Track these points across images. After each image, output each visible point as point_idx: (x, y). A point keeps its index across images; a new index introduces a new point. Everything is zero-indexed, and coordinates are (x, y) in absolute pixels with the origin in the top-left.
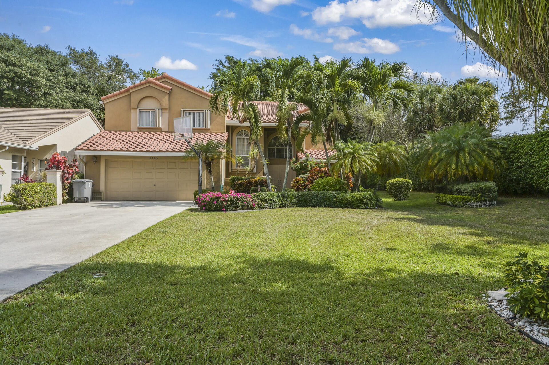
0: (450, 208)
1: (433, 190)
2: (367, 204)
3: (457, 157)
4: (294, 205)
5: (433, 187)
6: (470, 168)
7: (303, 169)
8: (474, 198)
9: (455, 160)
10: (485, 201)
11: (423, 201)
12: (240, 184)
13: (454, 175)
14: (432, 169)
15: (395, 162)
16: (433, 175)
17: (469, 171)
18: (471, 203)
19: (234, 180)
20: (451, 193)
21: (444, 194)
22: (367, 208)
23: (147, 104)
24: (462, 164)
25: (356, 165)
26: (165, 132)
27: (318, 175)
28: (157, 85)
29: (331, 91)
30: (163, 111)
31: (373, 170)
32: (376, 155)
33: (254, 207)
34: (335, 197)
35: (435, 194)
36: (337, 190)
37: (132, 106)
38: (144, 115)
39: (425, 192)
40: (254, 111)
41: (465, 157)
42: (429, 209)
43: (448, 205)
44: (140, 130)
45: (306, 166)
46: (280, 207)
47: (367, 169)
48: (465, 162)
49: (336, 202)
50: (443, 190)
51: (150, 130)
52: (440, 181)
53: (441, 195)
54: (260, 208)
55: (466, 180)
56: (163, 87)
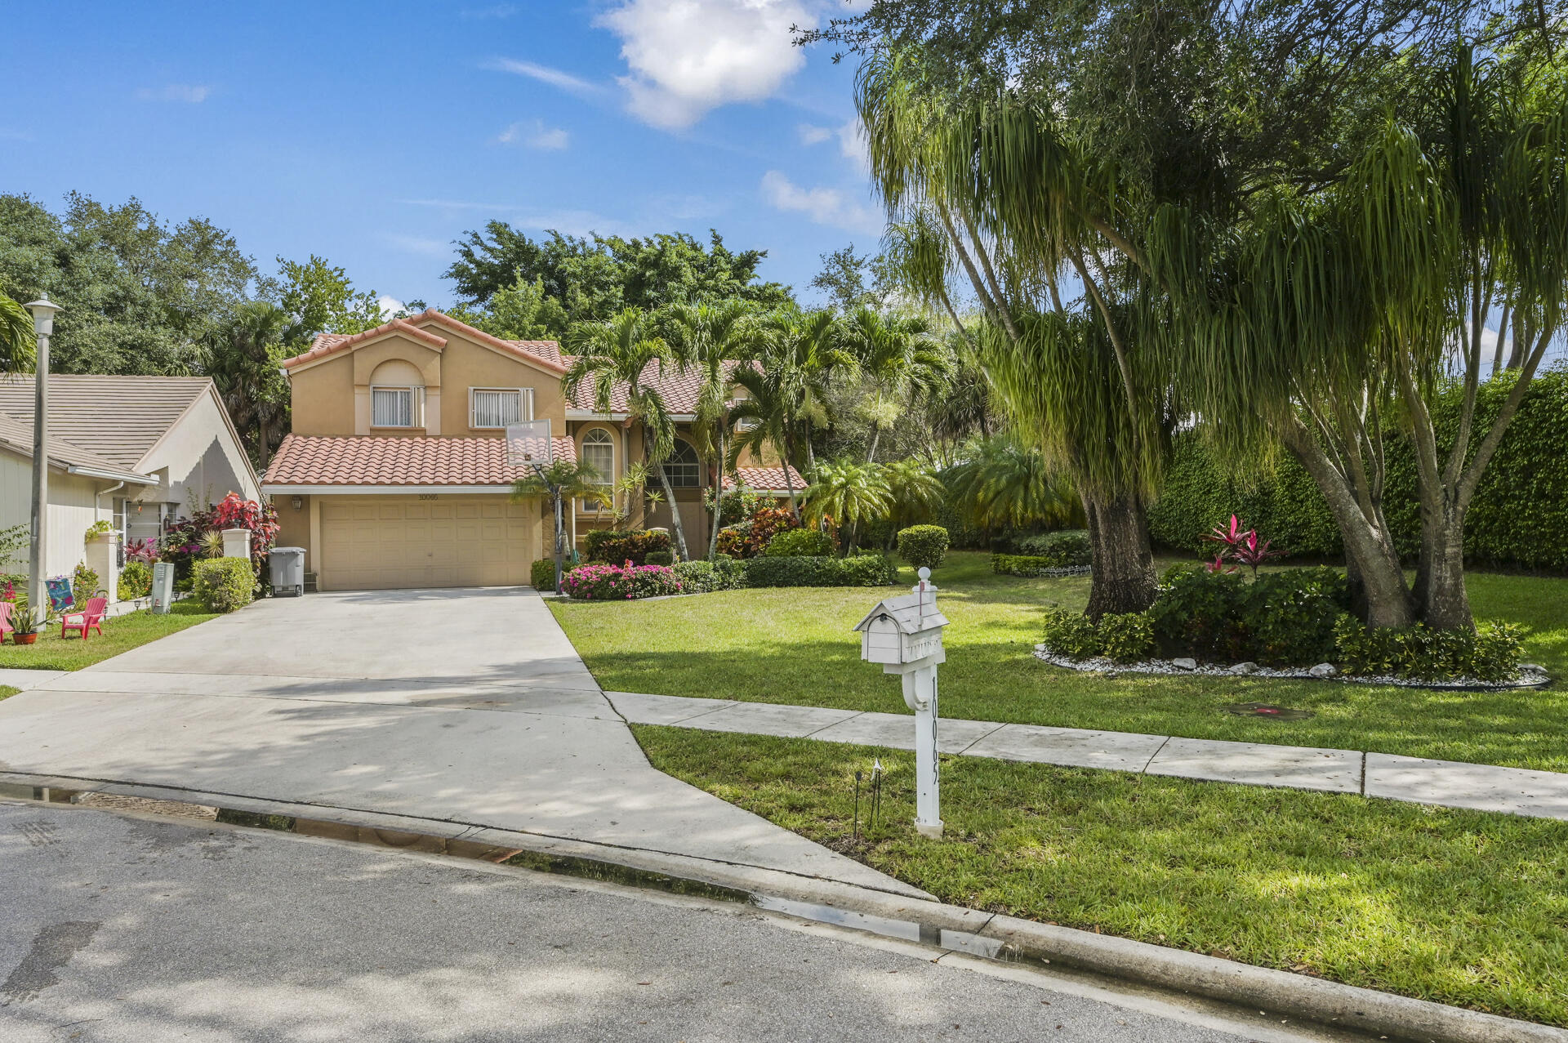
0: (1017, 580)
1: (987, 548)
2: (875, 577)
3: (1026, 488)
4: (742, 584)
5: (987, 540)
6: (1047, 507)
7: (733, 511)
8: (1055, 561)
9: (1022, 493)
10: (1074, 564)
11: (968, 569)
12: (614, 546)
13: (1022, 520)
14: (984, 509)
15: (920, 499)
16: (985, 519)
17: (1045, 512)
18: (1052, 569)
19: (595, 539)
20: (1019, 552)
21: (1007, 554)
22: (875, 585)
23: (393, 377)
24: (1034, 500)
25: (853, 506)
26: (436, 437)
27: (773, 524)
28: (414, 334)
29: (803, 369)
30: (429, 392)
31: (884, 514)
32: (888, 487)
33: (678, 591)
34: (818, 568)
35: (990, 555)
36: (817, 554)
37: (357, 380)
38: (384, 401)
39: (973, 550)
40: (657, 405)
41: (1037, 486)
42: (982, 584)
43: (1014, 574)
44: (375, 433)
45: (739, 504)
46: (720, 589)
47: (874, 514)
48: (1038, 496)
49: (820, 575)
50: (1004, 547)
51: (399, 433)
52: (999, 531)
53: (1002, 556)
54: (687, 591)
55: (1040, 528)
56: (428, 340)
